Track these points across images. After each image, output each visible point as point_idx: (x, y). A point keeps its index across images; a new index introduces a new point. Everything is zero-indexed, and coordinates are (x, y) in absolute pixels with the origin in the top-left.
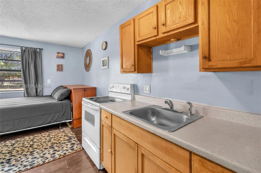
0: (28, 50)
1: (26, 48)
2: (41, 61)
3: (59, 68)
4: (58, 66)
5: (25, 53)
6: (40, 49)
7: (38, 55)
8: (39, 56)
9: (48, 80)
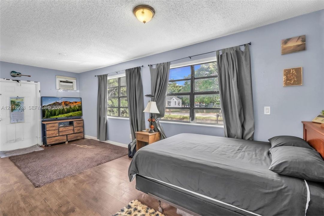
0: (227, 53)
1: (224, 50)
2: (249, 68)
3: (290, 77)
4: (287, 73)
5: (222, 61)
6: (245, 45)
7: (243, 58)
8: (246, 60)
9: (265, 108)
